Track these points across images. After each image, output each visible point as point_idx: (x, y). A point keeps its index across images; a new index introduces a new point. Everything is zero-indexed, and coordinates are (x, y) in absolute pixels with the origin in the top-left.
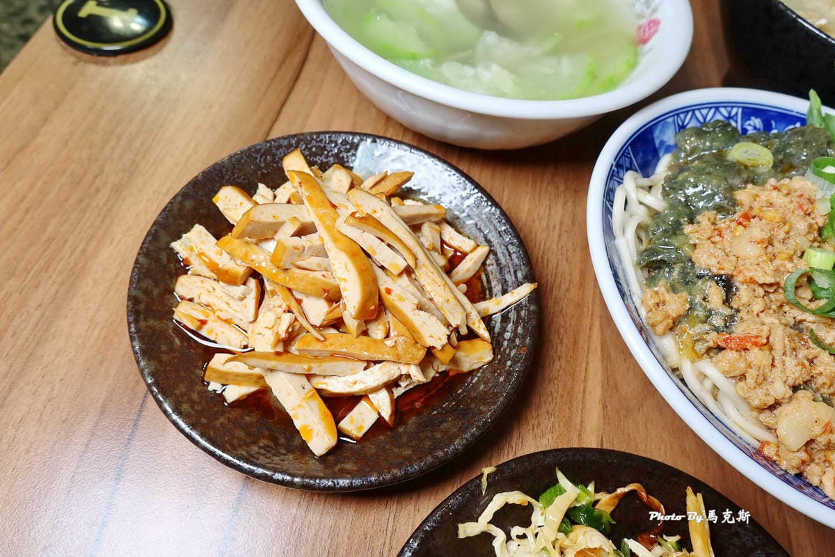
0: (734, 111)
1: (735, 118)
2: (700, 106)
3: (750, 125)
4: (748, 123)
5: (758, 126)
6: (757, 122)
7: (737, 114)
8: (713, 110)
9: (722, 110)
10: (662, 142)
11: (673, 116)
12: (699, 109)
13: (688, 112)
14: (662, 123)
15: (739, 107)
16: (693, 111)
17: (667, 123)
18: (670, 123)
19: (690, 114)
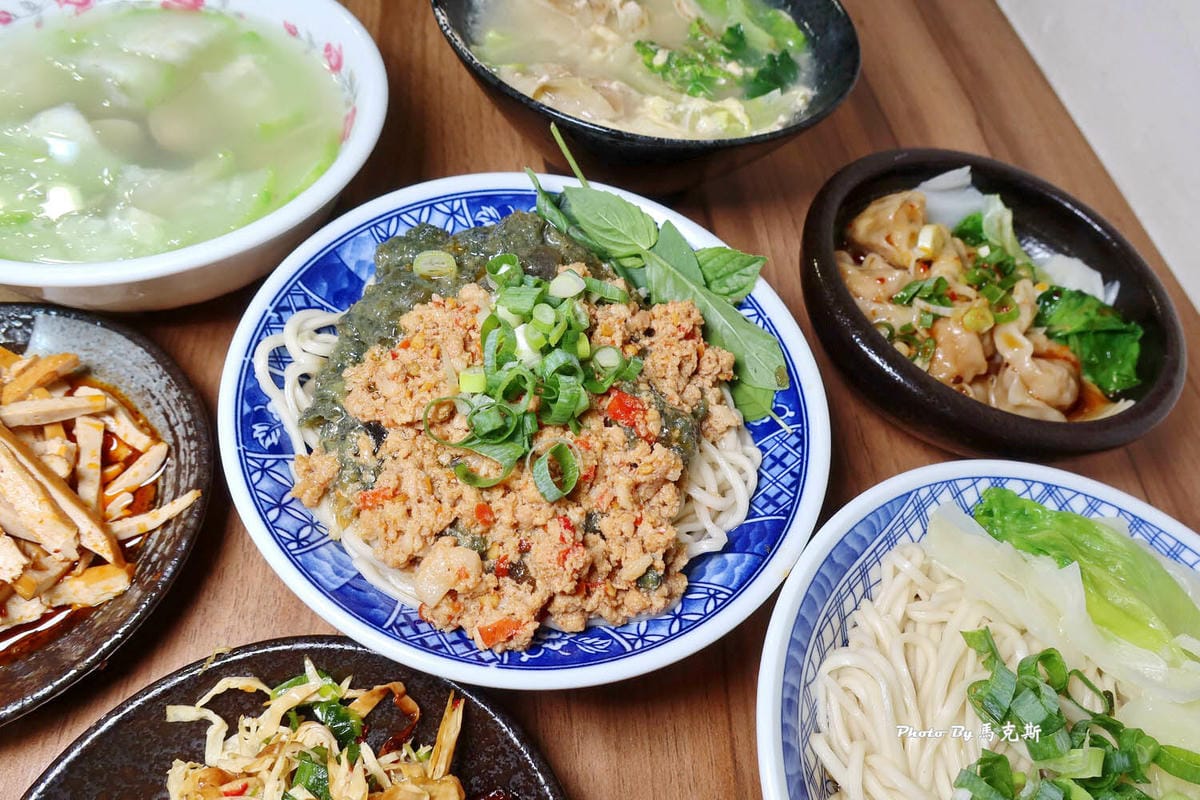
0: (457, 204)
1: (461, 212)
2: (407, 209)
3: (483, 216)
4: (479, 214)
5: (493, 215)
6: (491, 211)
7: (461, 207)
8: (427, 210)
9: (440, 207)
10: (360, 263)
11: (369, 228)
12: (405, 213)
13: (391, 219)
14: (352, 241)
16: (398, 216)
17: (361, 239)
18: (365, 238)
19: (395, 220)
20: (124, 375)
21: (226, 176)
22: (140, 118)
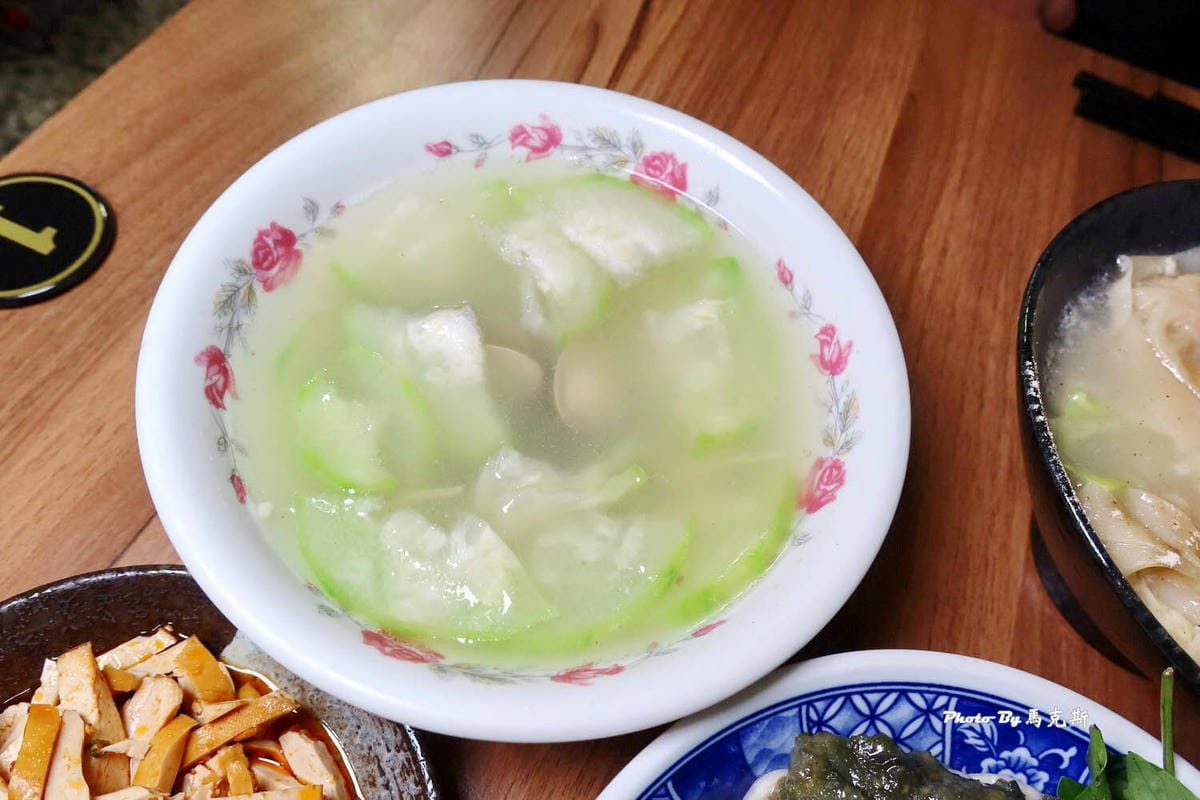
0: (941, 701)
2: (865, 688)
5: (988, 734)
6: (987, 727)
7: (946, 706)
8: (893, 697)
9: (915, 697)
11: (799, 705)
15: (951, 696)
16: (848, 695)
17: (780, 720)
18: (787, 719)
19: (840, 701)
20: (348, 719)
21: (619, 511)
22: (544, 354)
